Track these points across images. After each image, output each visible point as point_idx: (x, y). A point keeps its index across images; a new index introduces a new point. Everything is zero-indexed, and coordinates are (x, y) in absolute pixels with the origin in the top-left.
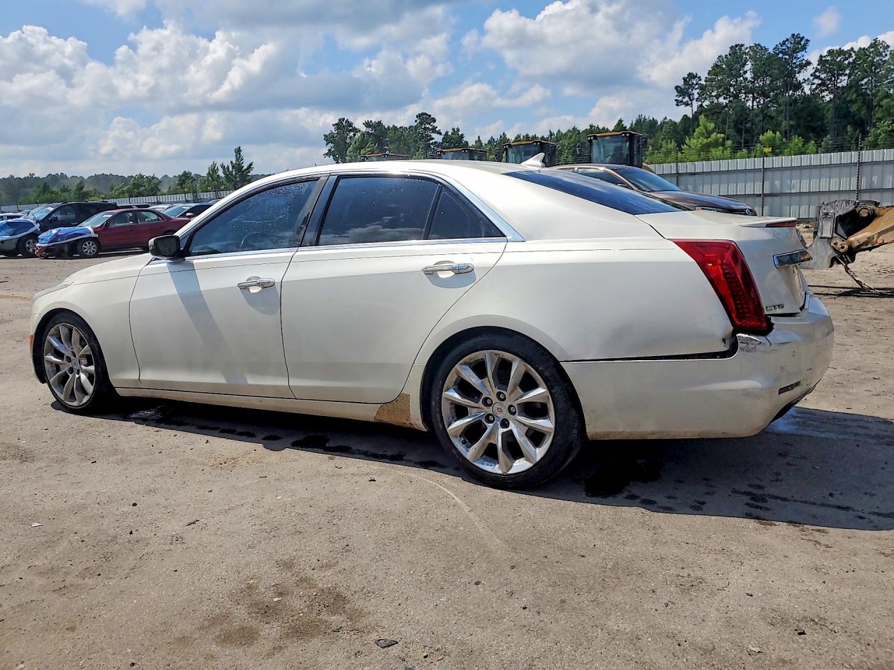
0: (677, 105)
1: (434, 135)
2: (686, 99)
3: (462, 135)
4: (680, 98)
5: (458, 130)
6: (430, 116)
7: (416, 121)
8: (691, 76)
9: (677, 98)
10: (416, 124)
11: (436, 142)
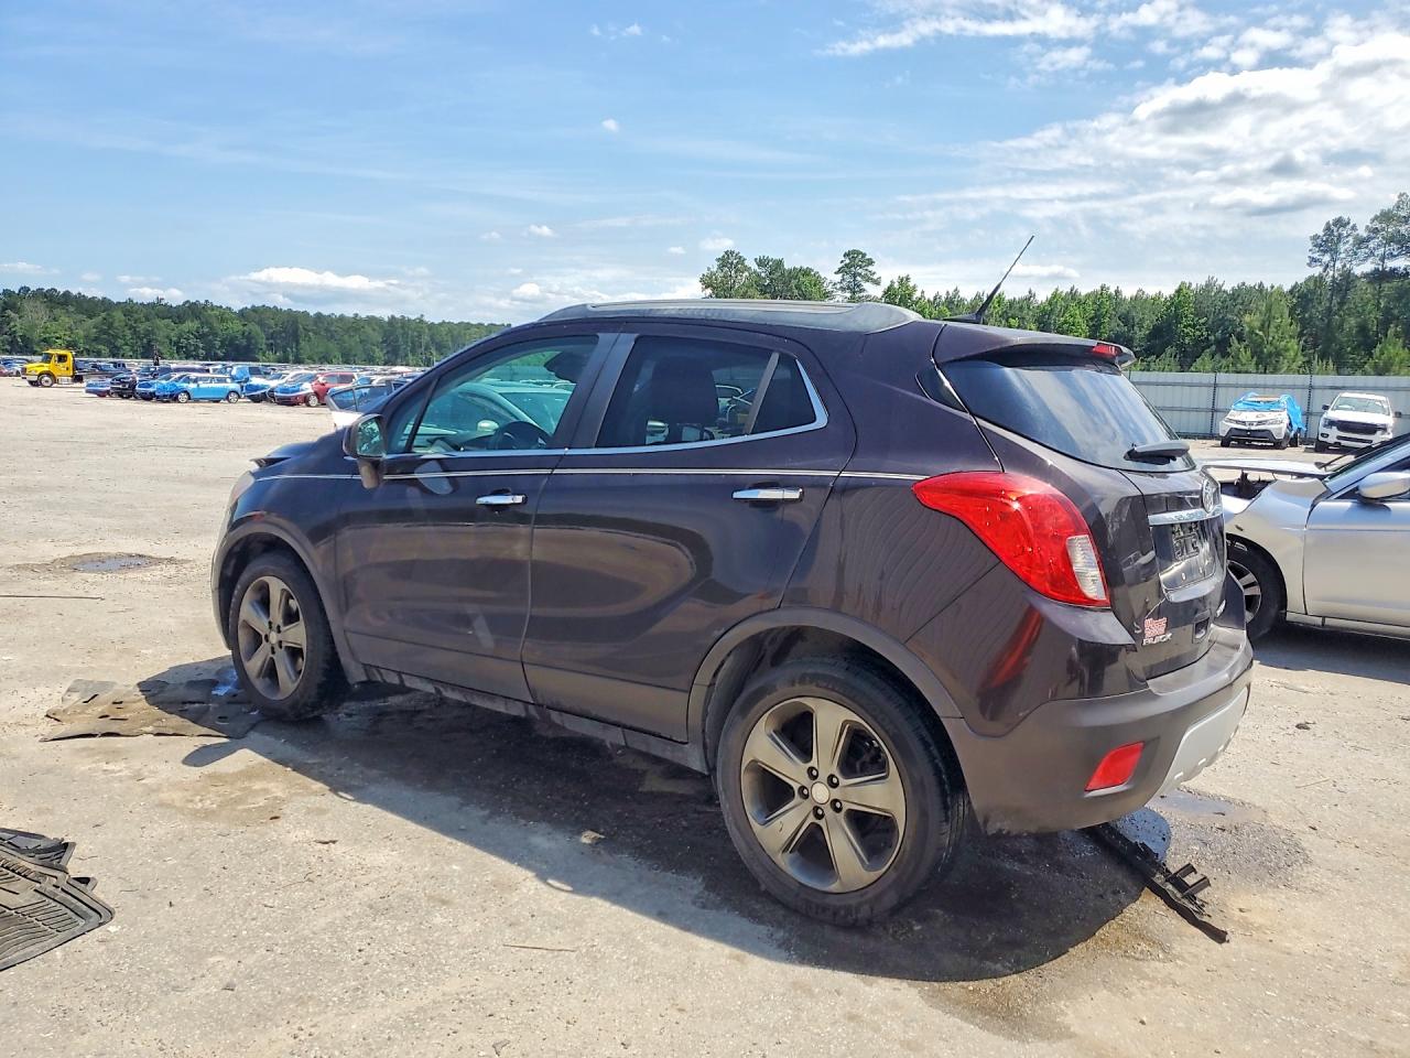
0: (1309, 265)
1: (866, 285)
2: (1327, 258)
3: (914, 287)
4: (1316, 256)
5: (908, 279)
6: (864, 255)
7: (842, 262)
8: (1340, 223)
9: (1310, 254)
10: (841, 265)
11: (868, 296)
